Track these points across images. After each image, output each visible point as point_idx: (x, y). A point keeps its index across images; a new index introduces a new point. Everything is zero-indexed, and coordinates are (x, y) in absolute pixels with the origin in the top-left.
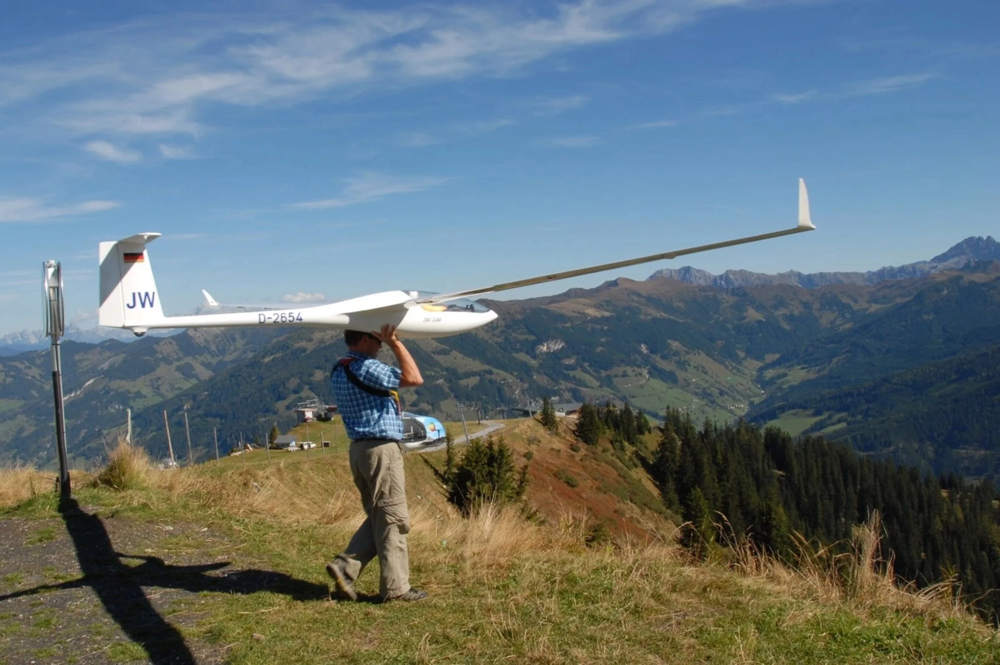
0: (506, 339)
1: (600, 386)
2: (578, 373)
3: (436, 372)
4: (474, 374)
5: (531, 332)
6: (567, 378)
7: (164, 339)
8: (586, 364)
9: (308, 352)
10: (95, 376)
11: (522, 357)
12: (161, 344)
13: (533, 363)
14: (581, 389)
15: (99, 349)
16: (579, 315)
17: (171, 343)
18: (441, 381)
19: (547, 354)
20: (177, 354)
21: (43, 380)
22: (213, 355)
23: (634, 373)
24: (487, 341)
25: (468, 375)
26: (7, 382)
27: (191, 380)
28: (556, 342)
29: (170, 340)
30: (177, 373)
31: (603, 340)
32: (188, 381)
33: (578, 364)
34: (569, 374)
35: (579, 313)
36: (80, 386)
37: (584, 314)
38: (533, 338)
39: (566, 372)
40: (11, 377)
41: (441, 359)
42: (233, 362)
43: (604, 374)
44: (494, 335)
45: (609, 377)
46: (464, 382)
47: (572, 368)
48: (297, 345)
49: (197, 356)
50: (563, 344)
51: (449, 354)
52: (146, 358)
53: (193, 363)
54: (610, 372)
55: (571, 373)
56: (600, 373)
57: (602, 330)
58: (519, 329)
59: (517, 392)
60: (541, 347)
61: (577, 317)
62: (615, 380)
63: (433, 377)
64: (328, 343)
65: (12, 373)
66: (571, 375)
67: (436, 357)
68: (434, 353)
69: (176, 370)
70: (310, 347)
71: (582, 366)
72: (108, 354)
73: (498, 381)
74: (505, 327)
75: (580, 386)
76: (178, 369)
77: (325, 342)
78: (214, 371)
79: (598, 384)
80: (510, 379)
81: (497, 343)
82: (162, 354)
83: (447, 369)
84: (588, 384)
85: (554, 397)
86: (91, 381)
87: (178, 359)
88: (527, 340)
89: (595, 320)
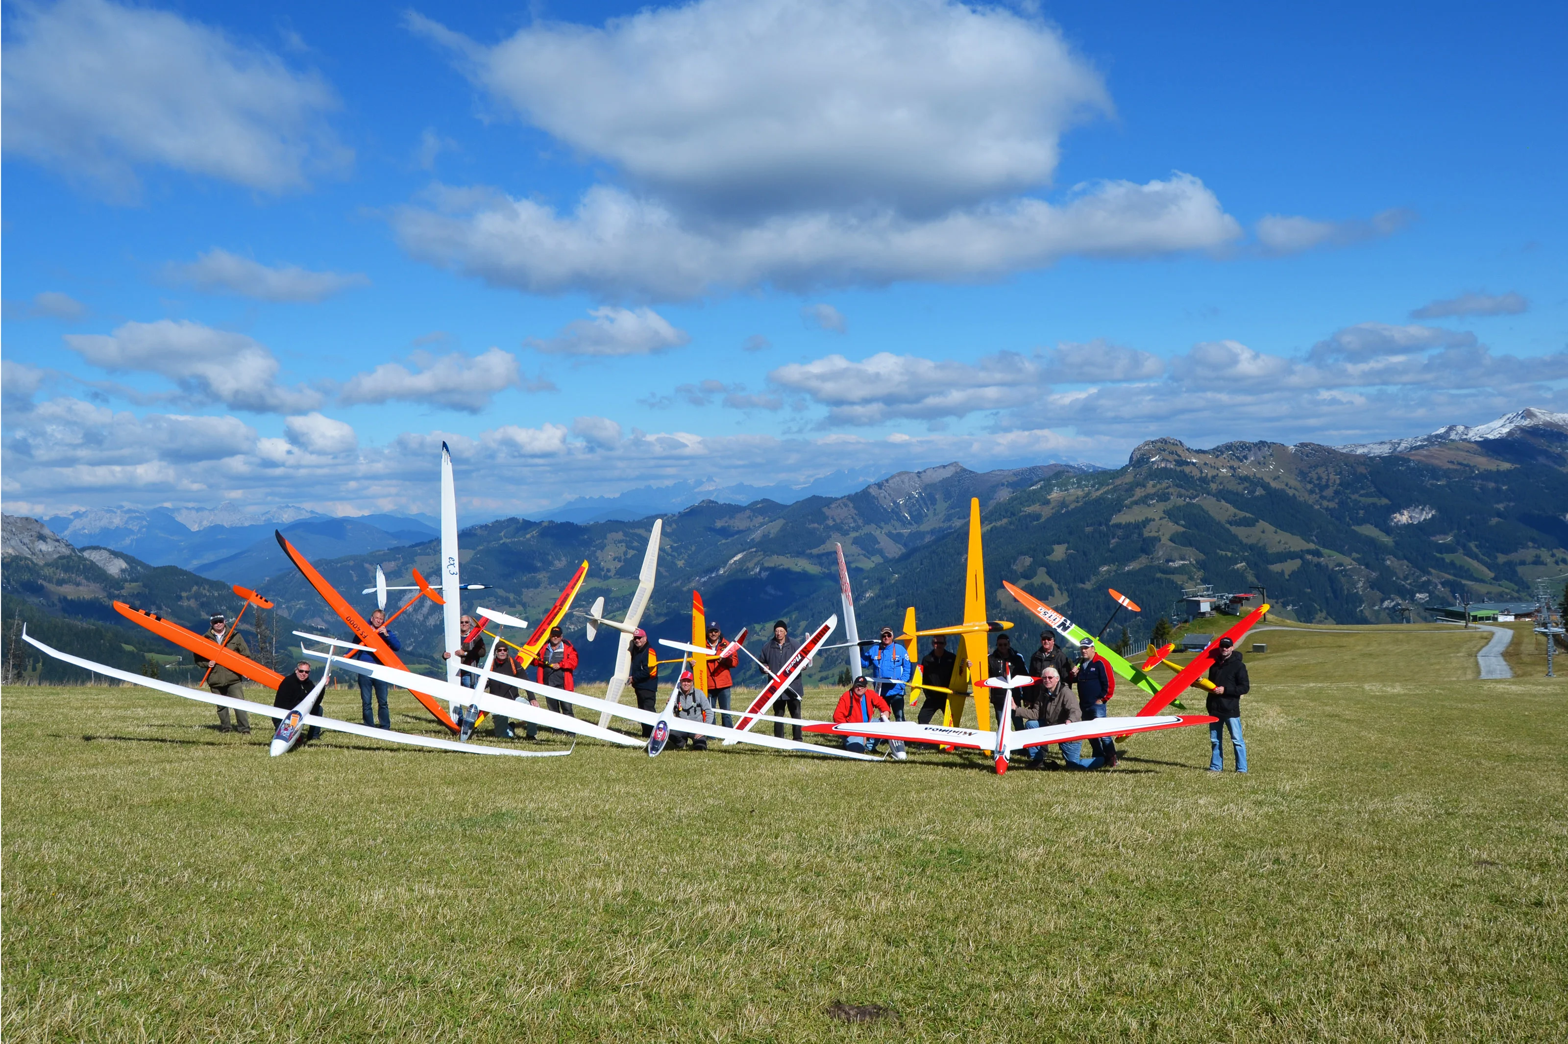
0: (1342, 503)
1: (1494, 579)
2: (1459, 558)
3: (1233, 551)
4: (1292, 556)
5: (1381, 493)
6: (1441, 565)
7: (836, 499)
8: (1472, 545)
9: (1042, 520)
10: (744, 551)
11: (1369, 530)
12: (833, 506)
13: (1386, 539)
14: (1464, 582)
15: (748, 512)
16: (1458, 467)
17: (846, 505)
18: (1241, 565)
19: (1408, 526)
20: (855, 521)
21: (675, 554)
22: (904, 522)
23: (1554, 559)
24: (1312, 506)
25: (1283, 557)
26: (629, 556)
27: (873, 558)
28: (1423, 510)
29: (845, 500)
30: (854, 546)
31: (1501, 507)
32: (869, 558)
33: (1458, 543)
34: (1443, 559)
35: (1460, 464)
36: (725, 563)
37: (1467, 465)
38: (1385, 501)
39: (1438, 555)
40: (633, 548)
41: (1241, 532)
42: (932, 532)
43: (1501, 559)
44: (1323, 497)
45: (1510, 564)
46: (1276, 568)
47: (1448, 549)
48: (1029, 510)
49: (882, 524)
50: (1433, 512)
51: (1254, 525)
52: (812, 526)
53: (877, 533)
54: (1514, 557)
55: (1448, 558)
56: (1496, 558)
57: (1498, 490)
58: (1362, 488)
59: (1361, 584)
60: (1398, 515)
61: (1456, 470)
62: (1520, 569)
63: (1230, 558)
64: (1072, 506)
65: (635, 544)
66: (1447, 561)
67: (1234, 529)
68: (1230, 523)
69: (853, 543)
70: (1046, 512)
71: (1464, 547)
72: (760, 519)
73: (1330, 567)
74: (1340, 485)
75: (1462, 577)
76: (856, 541)
77: (1067, 507)
78: (905, 545)
79: (1492, 575)
80: (1349, 562)
81: (1327, 509)
82: (834, 520)
83: (1251, 548)
84: (1475, 575)
85: (1420, 592)
86: (739, 556)
87: (857, 529)
88: (1374, 504)
89: (1487, 476)
